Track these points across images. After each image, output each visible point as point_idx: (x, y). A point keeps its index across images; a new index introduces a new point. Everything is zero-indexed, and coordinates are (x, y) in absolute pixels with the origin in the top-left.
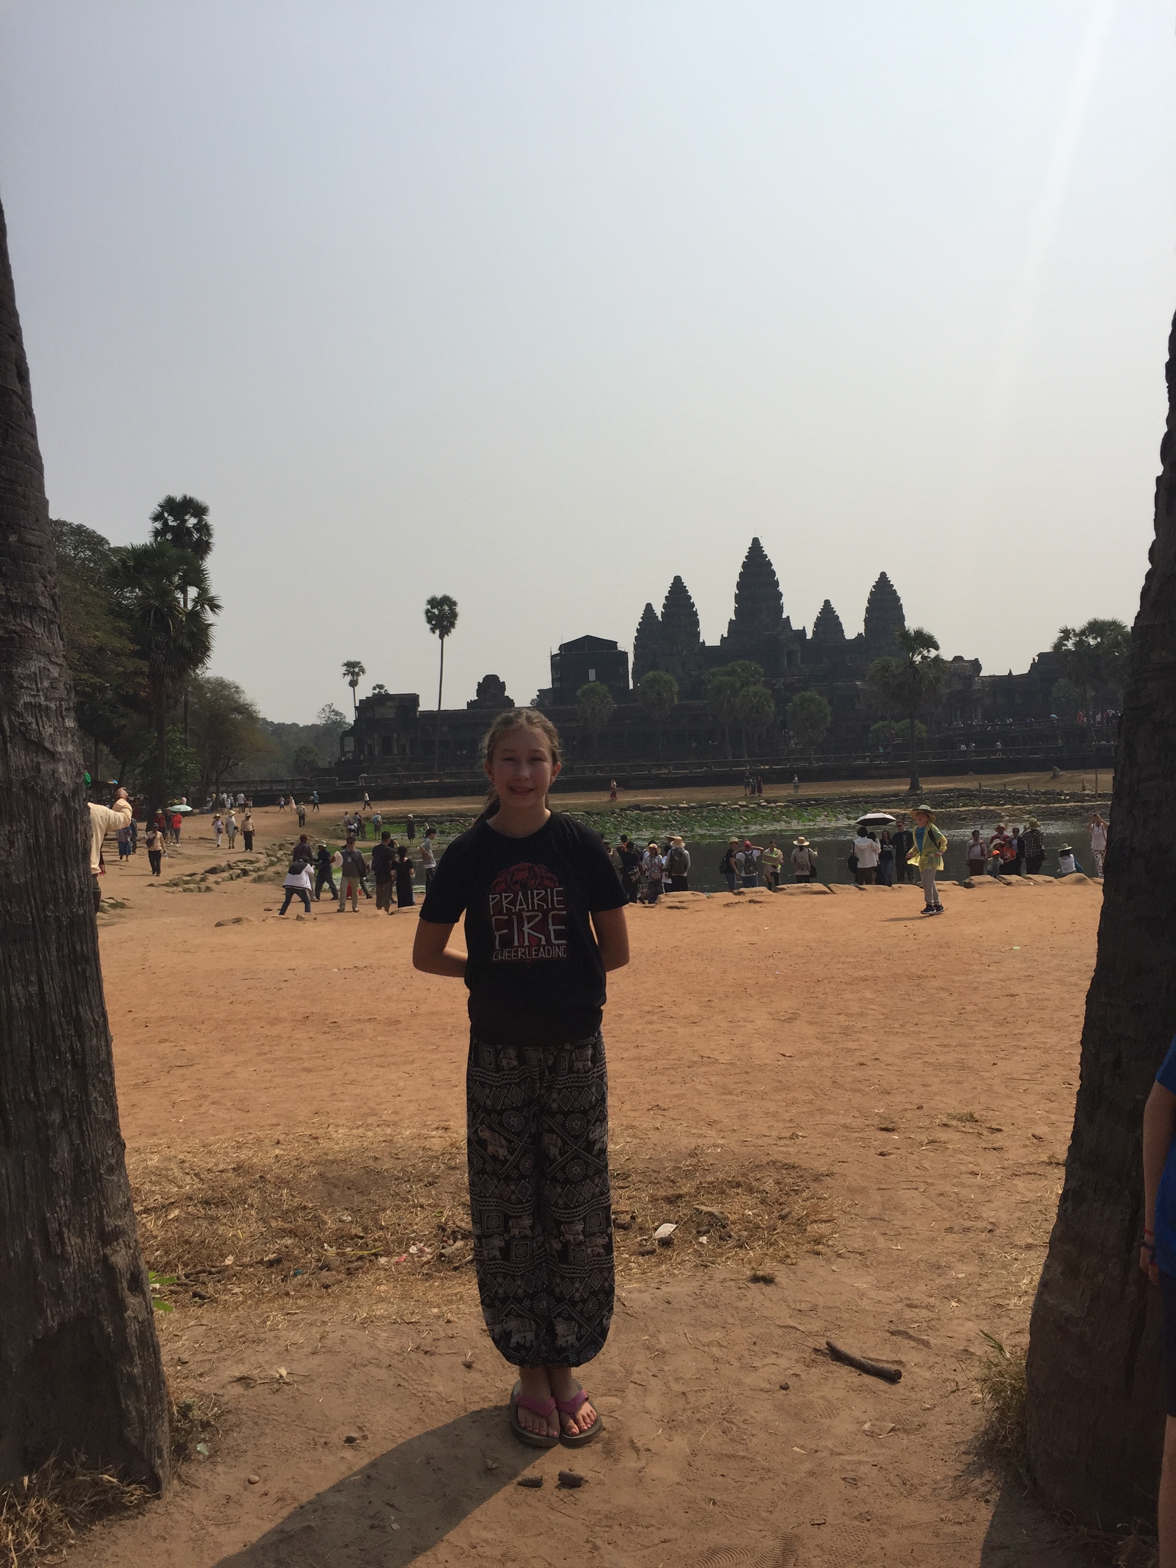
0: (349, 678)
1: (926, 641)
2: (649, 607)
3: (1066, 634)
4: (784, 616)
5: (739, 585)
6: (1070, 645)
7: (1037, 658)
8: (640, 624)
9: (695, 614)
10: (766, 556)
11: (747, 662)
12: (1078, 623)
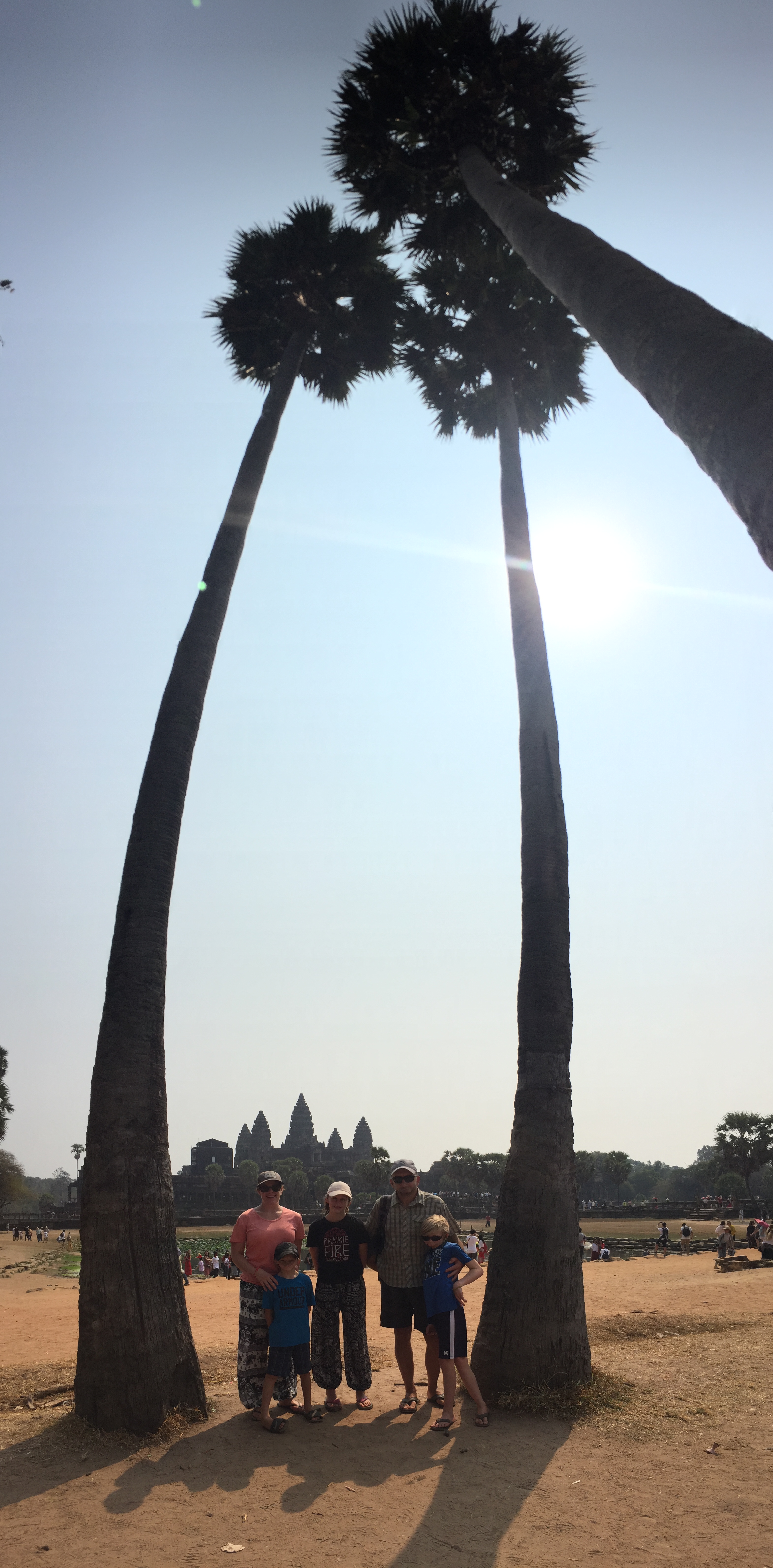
0: (75, 1153)
1: (383, 1153)
2: (245, 1126)
3: (447, 1153)
4: (314, 1135)
5: (292, 1118)
6: (449, 1159)
7: (433, 1164)
8: (240, 1134)
9: (269, 1131)
10: (306, 1104)
11: (295, 1158)
12: (453, 1150)
